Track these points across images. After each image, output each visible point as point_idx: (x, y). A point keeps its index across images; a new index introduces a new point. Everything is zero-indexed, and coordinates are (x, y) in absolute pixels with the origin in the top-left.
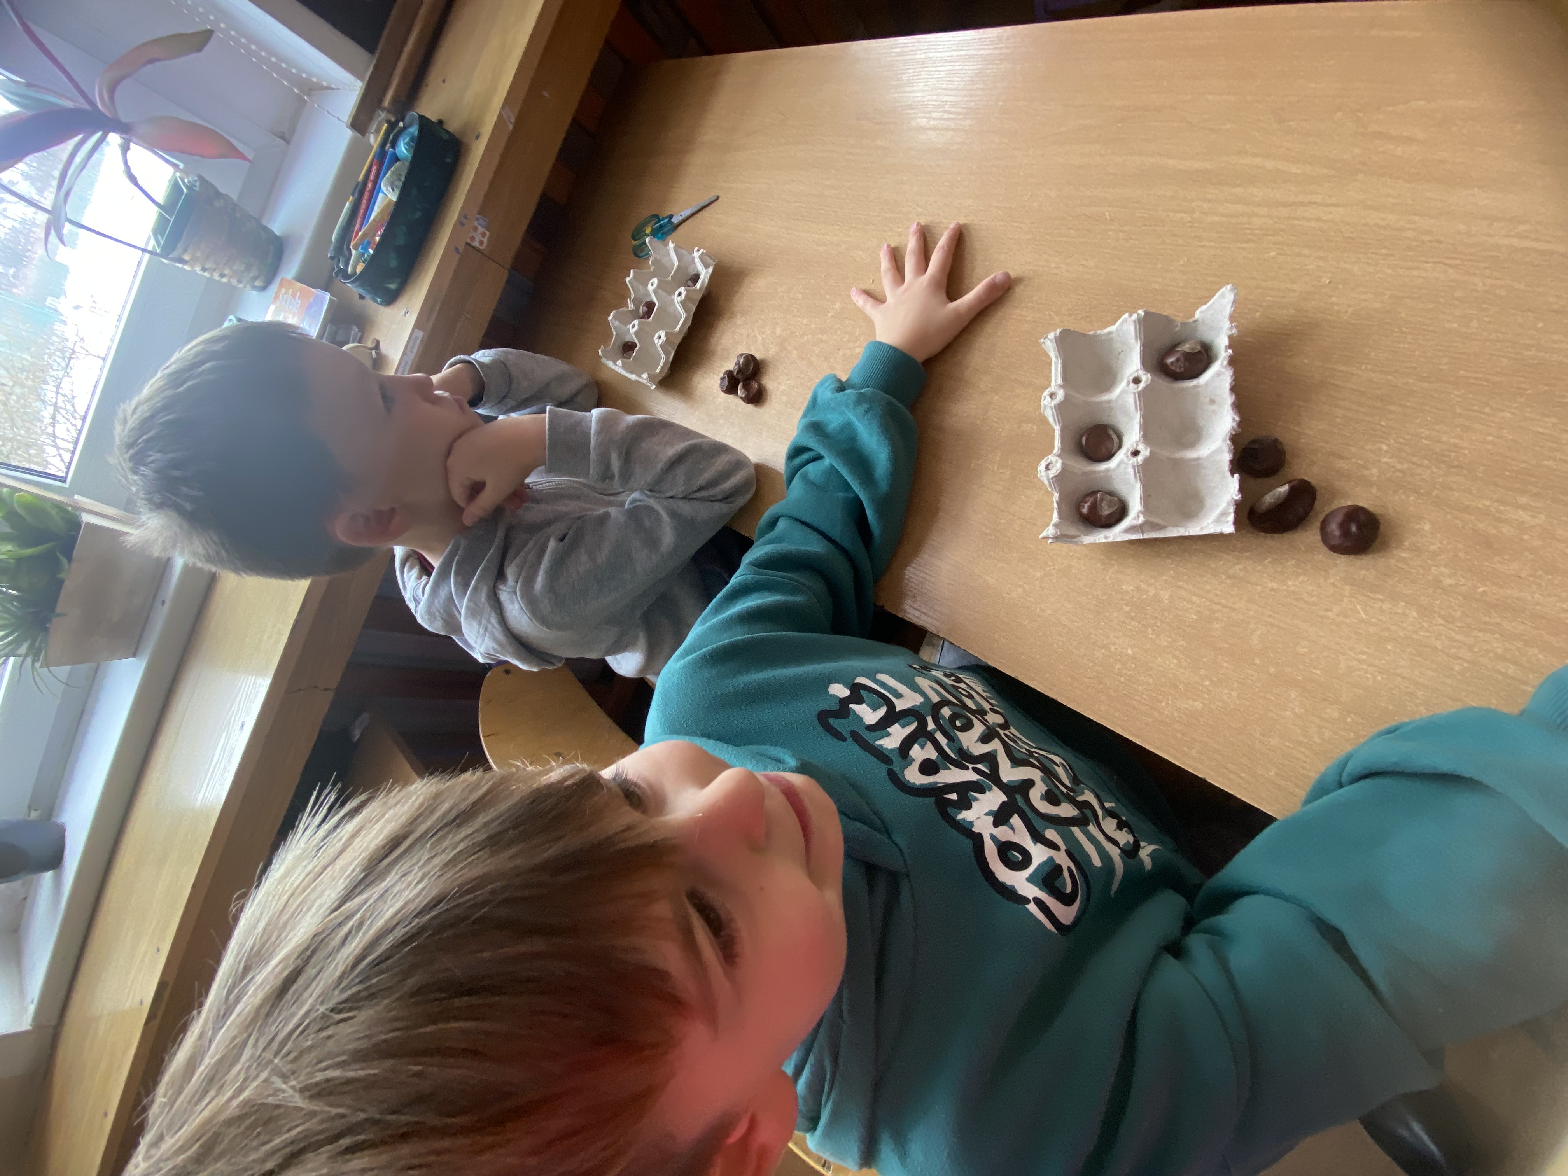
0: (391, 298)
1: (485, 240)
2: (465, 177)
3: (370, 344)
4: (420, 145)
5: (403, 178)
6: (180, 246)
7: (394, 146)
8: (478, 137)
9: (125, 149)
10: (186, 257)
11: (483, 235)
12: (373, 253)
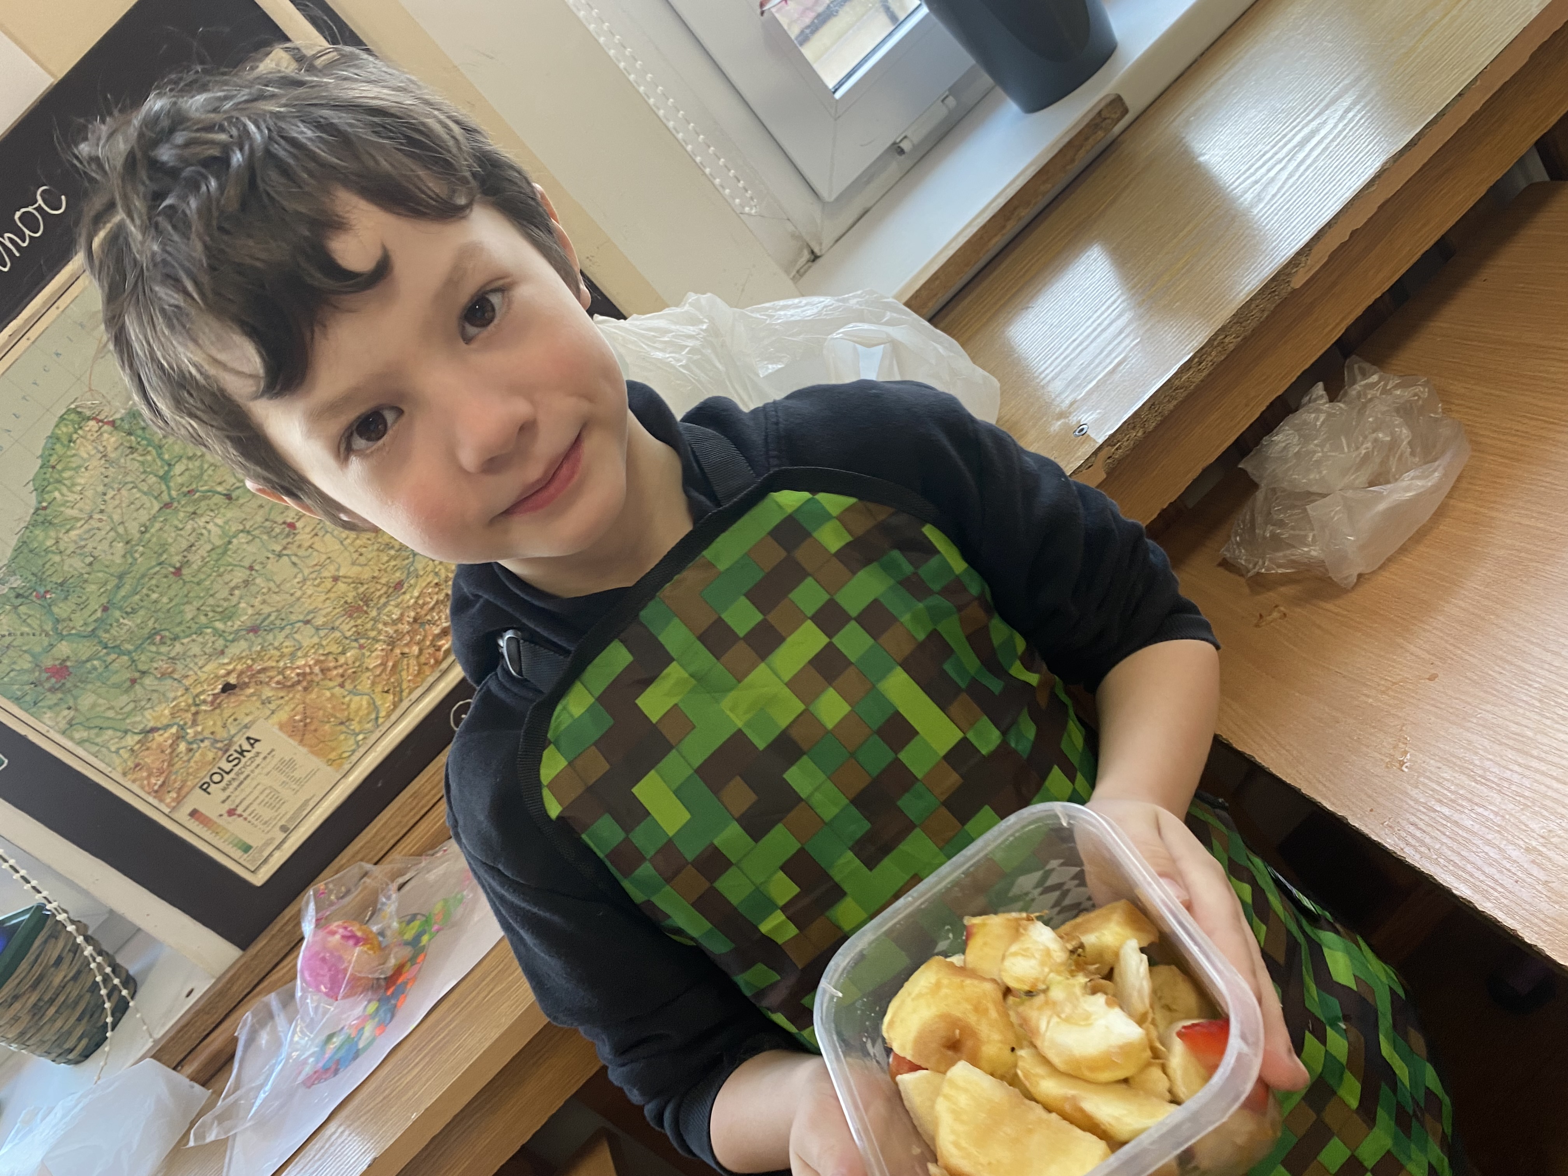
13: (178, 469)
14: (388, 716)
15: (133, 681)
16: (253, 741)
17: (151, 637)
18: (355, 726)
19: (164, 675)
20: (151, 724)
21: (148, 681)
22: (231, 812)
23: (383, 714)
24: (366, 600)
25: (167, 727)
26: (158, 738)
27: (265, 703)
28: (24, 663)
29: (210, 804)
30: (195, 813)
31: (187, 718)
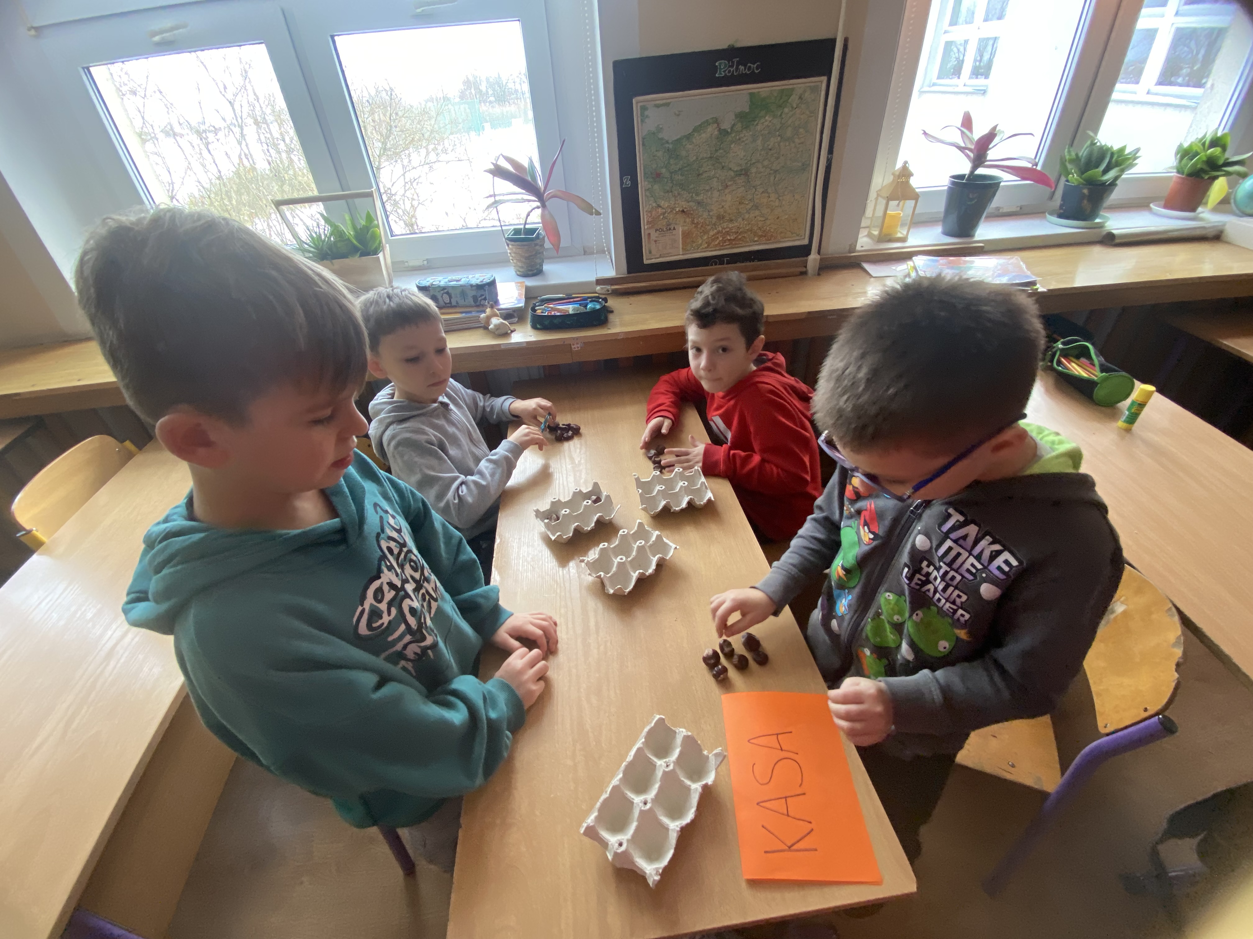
0: (534, 327)
1: (576, 349)
2: (591, 332)
3: (512, 328)
4: (594, 312)
5: (578, 312)
6: (513, 243)
7: (590, 302)
8: (609, 329)
9: (538, 207)
10: (510, 246)
11: (578, 348)
12: (546, 314)
13: (721, 151)
14: (703, 248)
15: (668, 192)
16: (674, 229)
17: (681, 185)
18: (694, 245)
19: (675, 196)
20: (662, 205)
21: (670, 194)
22: (656, 241)
23: (701, 247)
24: (723, 217)
25: (663, 208)
26: (660, 210)
27: (685, 222)
28: (654, 166)
29: (654, 235)
30: (649, 234)
31: (669, 210)
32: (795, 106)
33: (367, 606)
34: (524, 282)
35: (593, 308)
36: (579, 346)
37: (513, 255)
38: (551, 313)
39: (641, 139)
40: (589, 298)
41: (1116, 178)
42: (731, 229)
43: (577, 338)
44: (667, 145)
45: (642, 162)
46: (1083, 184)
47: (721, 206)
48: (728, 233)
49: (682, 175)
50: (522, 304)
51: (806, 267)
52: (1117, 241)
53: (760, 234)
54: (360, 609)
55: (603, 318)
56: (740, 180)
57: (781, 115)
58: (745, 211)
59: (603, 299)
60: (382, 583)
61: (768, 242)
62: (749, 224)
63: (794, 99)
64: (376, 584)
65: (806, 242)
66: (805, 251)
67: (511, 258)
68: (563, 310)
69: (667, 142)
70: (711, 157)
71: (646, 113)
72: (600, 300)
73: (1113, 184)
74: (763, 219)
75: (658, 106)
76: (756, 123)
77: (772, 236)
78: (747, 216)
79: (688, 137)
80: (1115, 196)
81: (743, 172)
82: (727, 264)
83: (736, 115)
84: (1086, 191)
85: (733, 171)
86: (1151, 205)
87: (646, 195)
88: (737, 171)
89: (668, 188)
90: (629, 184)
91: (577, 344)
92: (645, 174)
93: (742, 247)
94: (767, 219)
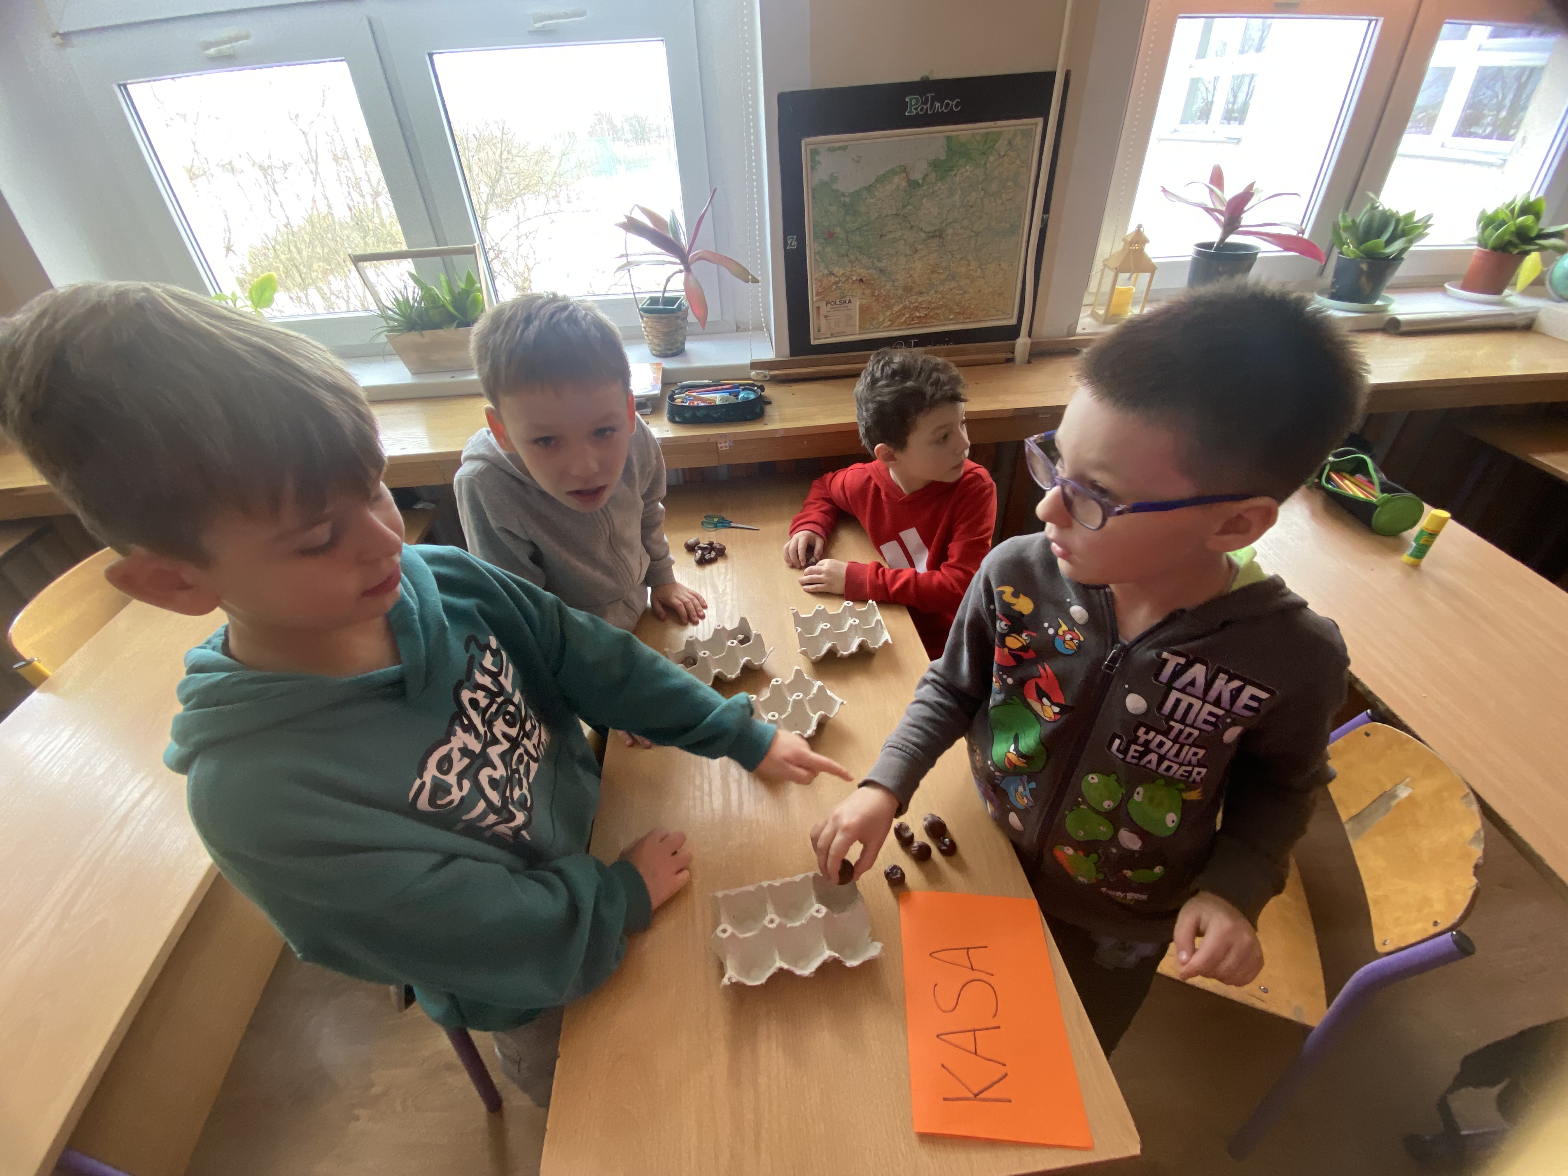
0: (672, 420)
1: (724, 449)
2: (743, 427)
4: (747, 403)
5: (727, 403)
6: (648, 315)
7: (743, 390)
8: (766, 424)
9: (681, 271)
10: (645, 319)
11: (726, 447)
12: (687, 404)
13: (910, 207)
14: (884, 327)
15: (843, 256)
16: (850, 302)
17: (859, 247)
18: (874, 323)
19: (851, 261)
20: (835, 272)
21: (846, 259)
22: (826, 317)
23: (883, 326)
24: (911, 289)
25: (837, 277)
26: (832, 278)
27: (863, 294)
28: (826, 224)
29: (824, 309)
30: (818, 308)
31: (844, 279)
32: (1002, 153)
33: (428, 778)
34: (661, 364)
35: (747, 398)
36: (727, 444)
37: (647, 329)
38: (693, 403)
39: (810, 190)
40: (741, 385)
41: (1403, 250)
42: (920, 303)
43: (725, 435)
44: (842, 199)
45: (811, 219)
46: (1362, 258)
47: (908, 276)
48: (916, 309)
49: (860, 235)
50: (657, 391)
51: (1013, 353)
52: (1403, 329)
53: (957, 310)
54: (418, 782)
55: (758, 410)
56: (934, 243)
57: (985, 164)
58: (939, 282)
59: (759, 387)
60: (451, 749)
61: (967, 320)
62: (943, 298)
63: (1002, 145)
64: (442, 751)
65: (1013, 321)
66: (1013, 332)
67: (645, 333)
68: (709, 400)
69: (844, 195)
70: (897, 215)
71: (817, 158)
72: (756, 388)
73: (1398, 258)
74: (962, 292)
75: (832, 150)
76: (953, 173)
77: (972, 313)
78: (941, 288)
79: (870, 188)
80: (1401, 272)
81: (937, 234)
82: (914, 347)
83: (930, 164)
84: (1364, 266)
85: (925, 232)
86: (1446, 285)
87: (815, 260)
88: (929, 232)
89: (843, 252)
90: (794, 246)
91: (725, 442)
92: (814, 232)
93: (934, 326)
94: (965, 292)
